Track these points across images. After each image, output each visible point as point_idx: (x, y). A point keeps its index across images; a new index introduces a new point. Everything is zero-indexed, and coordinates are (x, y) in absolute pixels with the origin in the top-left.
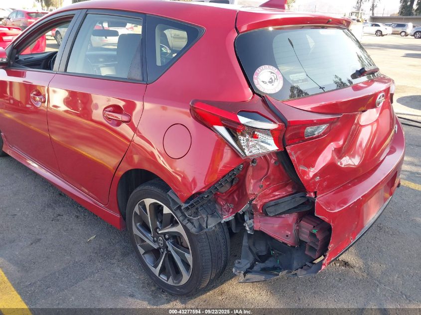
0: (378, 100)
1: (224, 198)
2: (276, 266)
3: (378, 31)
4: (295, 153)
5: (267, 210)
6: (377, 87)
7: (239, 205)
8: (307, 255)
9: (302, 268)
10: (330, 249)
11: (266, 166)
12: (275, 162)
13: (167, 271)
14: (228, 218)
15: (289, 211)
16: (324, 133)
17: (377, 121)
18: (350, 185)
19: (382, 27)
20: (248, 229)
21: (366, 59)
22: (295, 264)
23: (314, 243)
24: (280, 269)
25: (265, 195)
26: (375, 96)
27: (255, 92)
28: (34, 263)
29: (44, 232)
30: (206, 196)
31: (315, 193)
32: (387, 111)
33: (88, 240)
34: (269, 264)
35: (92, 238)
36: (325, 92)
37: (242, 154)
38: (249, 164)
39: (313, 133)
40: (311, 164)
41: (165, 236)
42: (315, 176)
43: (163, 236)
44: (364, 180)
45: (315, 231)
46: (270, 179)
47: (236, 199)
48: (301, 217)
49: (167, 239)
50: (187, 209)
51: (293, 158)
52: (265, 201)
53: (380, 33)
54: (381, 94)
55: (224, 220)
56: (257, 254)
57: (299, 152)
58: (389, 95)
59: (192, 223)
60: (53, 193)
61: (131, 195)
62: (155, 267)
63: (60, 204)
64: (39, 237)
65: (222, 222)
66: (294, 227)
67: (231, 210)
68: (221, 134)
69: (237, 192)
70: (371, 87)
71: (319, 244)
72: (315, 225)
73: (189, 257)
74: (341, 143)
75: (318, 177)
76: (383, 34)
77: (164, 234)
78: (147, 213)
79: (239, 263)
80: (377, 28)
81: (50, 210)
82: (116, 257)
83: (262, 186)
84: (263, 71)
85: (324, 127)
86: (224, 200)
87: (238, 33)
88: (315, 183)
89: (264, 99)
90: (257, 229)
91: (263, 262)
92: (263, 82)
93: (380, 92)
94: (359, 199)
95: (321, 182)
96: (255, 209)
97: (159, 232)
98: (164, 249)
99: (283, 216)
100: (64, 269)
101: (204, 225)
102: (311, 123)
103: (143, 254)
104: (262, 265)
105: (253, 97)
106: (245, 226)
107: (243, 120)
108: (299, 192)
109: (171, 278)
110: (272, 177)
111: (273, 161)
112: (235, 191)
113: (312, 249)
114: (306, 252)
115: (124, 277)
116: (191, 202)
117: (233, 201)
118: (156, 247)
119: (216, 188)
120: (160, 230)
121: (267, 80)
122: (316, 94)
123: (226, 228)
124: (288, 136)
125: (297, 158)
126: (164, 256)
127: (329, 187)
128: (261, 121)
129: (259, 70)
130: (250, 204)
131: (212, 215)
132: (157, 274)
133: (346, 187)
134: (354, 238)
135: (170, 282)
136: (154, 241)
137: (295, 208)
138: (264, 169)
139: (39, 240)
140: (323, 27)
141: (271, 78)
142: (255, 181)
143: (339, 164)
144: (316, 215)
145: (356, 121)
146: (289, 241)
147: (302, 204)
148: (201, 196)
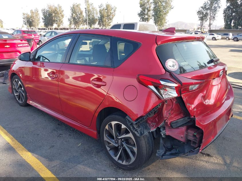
0: (220, 73)
1: (151, 120)
2: (177, 152)
3: (213, 37)
4: (185, 97)
5: (172, 125)
6: (219, 68)
7: (158, 123)
8: (191, 146)
9: (190, 152)
10: (203, 142)
11: (171, 104)
12: (176, 102)
13: (122, 157)
14: (153, 130)
15: (182, 126)
16: (197, 89)
17: (220, 83)
18: (210, 113)
19: (216, 36)
20: (163, 135)
21: (211, 52)
22: (186, 151)
23: (195, 140)
24: (179, 153)
25: (171, 118)
26: (219, 72)
27: (166, 70)
28: (54, 156)
29: (55, 142)
30: (145, 118)
31: (194, 116)
32: (224, 79)
33: (78, 146)
34: (173, 151)
35: (80, 145)
36: (195, 71)
37: (162, 98)
38: (165, 103)
39: (192, 88)
40: (192, 103)
41: (122, 140)
42: (194, 108)
43: (121, 140)
44: (216, 111)
45: (195, 134)
46: (173, 110)
47: (157, 120)
48: (188, 128)
49: (123, 141)
50: (136, 124)
51: (184, 100)
52: (171, 121)
53: (214, 39)
54: (222, 71)
55: (151, 131)
56: (167, 147)
57: (187, 97)
58: (225, 71)
59: (137, 132)
60: (55, 124)
61: (104, 120)
62: (116, 156)
63: (60, 129)
64: (53, 145)
65: (151, 132)
66: (185, 133)
67: (154, 126)
68: (152, 89)
69: (157, 117)
70: (216, 67)
71: (198, 140)
72: (195, 131)
73: (135, 149)
74: (205, 92)
75: (195, 109)
76: (216, 39)
77: (121, 139)
78: (112, 129)
79: (159, 151)
80: (213, 36)
81: (55, 132)
82: (93, 154)
83: (170, 113)
84: (169, 62)
85: (197, 86)
86: (151, 121)
87: (157, 45)
88: (194, 112)
89: (171, 73)
90: (168, 135)
91: (170, 151)
92: (170, 66)
93: (221, 70)
94: (215, 119)
95: (197, 111)
96: (166, 125)
97: (119, 138)
98: (121, 147)
99: (180, 128)
100: (69, 159)
101: (143, 133)
102: (192, 84)
103: (109, 150)
104: (170, 152)
105: (165, 73)
106: (161, 134)
107: (162, 83)
108: (186, 117)
109: (124, 161)
110: (174, 109)
111: (175, 102)
112: (156, 117)
113: (194, 143)
114: (191, 145)
115: (99, 162)
116: (138, 121)
117: (156, 122)
118: (117, 145)
119: (150, 114)
120: (119, 137)
121: (172, 65)
122: (192, 72)
123: (151, 134)
124: (182, 90)
125: (186, 100)
126: (121, 150)
127: (200, 114)
128: (171, 83)
129: (167, 61)
130: (164, 122)
131: (146, 128)
132: (117, 160)
133: (208, 114)
134: (213, 138)
135: (124, 163)
136: (116, 143)
137: (185, 124)
138: (170, 105)
139: (53, 146)
140: (193, 41)
141: (173, 65)
142: (166, 111)
143: (205, 103)
144: (196, 125)
145: (211, 84)
146: (183, 140)
147: (188, 122)
148: (143, 118)
